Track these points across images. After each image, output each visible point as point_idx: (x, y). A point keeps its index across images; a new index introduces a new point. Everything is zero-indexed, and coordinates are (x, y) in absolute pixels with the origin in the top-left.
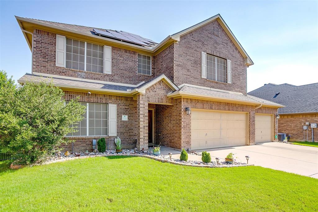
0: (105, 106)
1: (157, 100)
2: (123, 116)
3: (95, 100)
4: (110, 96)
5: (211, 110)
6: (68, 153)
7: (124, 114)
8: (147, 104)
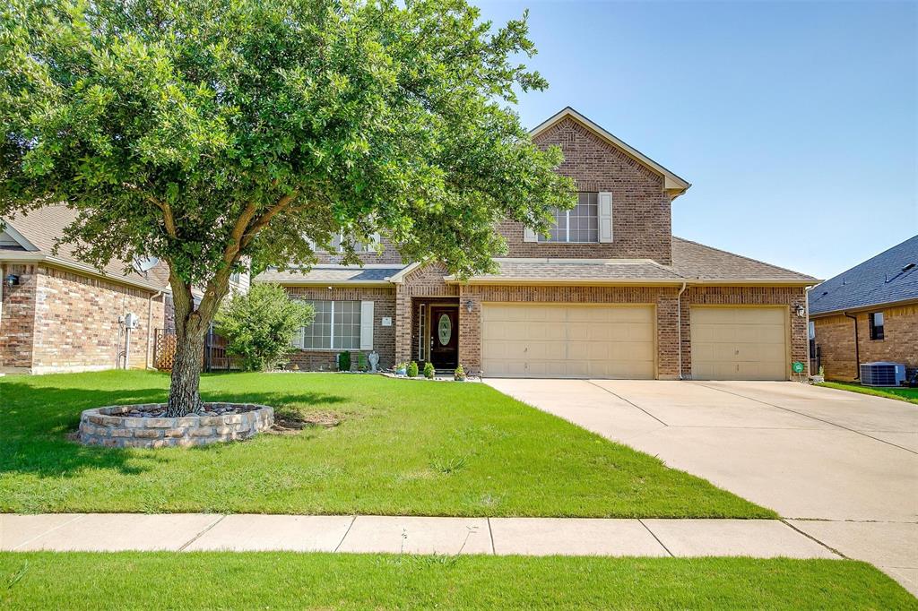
0: (357, 304)
1: (426, 292)
2: (384, 319)
3: (343, 296)
4: (364, 289)
5: (530, 303)
6: (297, 367)
7: (386, 315)
8: (408, 299)
